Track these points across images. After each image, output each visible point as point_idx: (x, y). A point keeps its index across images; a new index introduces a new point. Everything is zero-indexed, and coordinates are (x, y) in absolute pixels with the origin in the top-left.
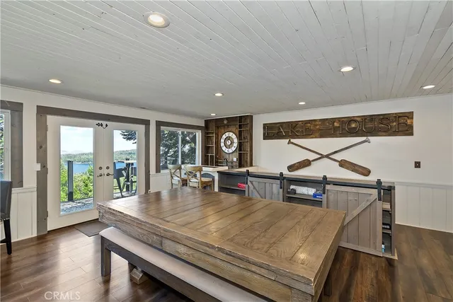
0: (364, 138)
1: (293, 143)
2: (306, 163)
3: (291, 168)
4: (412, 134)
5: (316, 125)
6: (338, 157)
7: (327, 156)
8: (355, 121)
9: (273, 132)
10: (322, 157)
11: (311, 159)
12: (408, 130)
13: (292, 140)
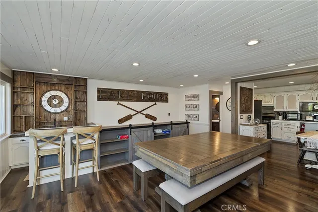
0: (154, 103)
1: (121, 104)
2: (129, 117)
3: (120, 121)
4: (168, 102)
5: (134, 94)
6: (144, 112)
7: (140, 112)
8: (152, 94)
9: (105, 95)
10: (138, 112)
11: (132, 114)
12: (166, 101)
13: (120, 102)
